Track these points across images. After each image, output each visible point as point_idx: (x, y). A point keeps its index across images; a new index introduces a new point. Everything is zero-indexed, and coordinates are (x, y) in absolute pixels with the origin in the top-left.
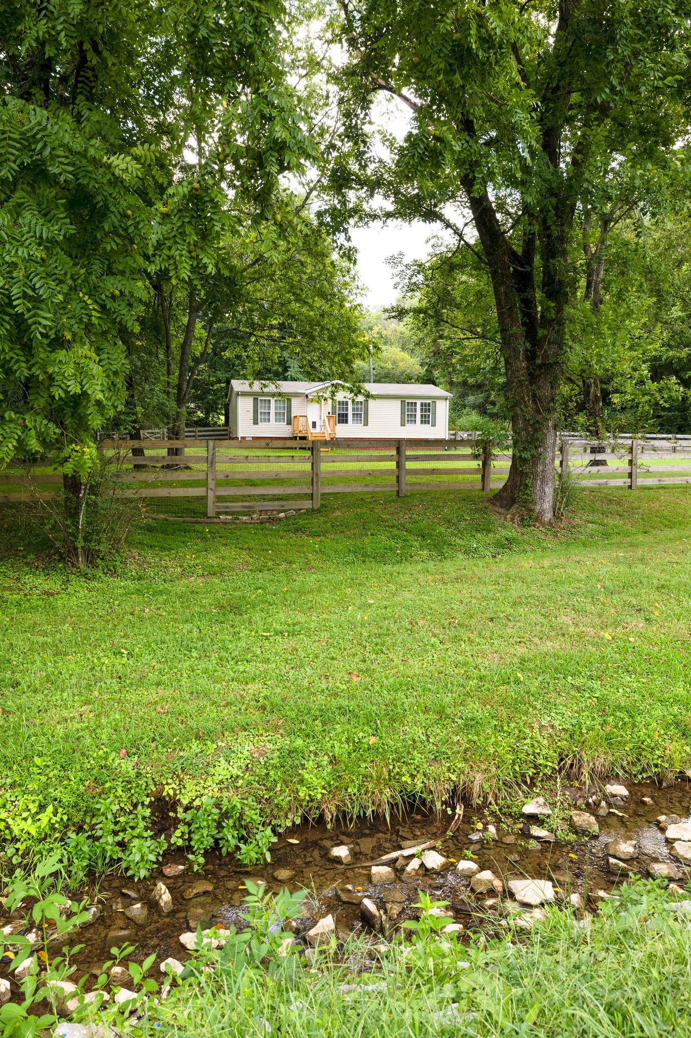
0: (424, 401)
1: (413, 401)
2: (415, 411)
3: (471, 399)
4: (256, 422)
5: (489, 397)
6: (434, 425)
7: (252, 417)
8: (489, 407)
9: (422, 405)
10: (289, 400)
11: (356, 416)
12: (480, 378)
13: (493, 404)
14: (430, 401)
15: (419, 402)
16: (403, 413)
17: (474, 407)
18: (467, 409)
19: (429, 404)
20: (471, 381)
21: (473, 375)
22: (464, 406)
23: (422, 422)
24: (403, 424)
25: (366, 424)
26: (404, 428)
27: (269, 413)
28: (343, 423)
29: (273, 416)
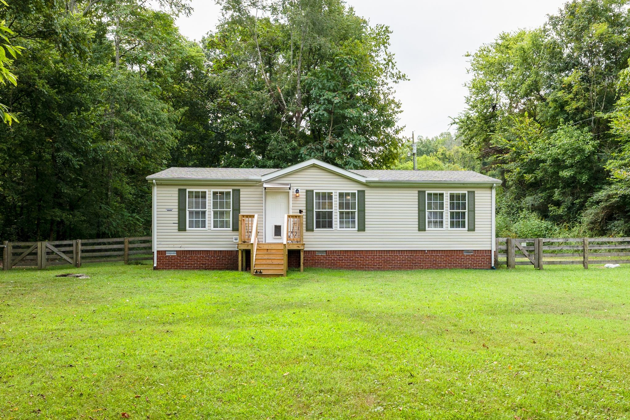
0: (456, 192)
1: (438, 191)
2: (442, 207)
3: (529, 200)
4: (182, 228)
5: (550, 197)
6: (472, 229)
7: (176, 220)
8: (552, 208)
9: (452, 197)
10: (237, 193)
11: (346, 217)
12: (539, 174)
13: (558, 204)
14: (465, 191)
15: (447, 194)
16: (421, 211)
17: (533, 209)
18: (525, 211)
19: (464, 196)
20: (528, 177)
21: (530, 171)
22: (521, 209)
23: (452, 225)
24: (422, 228)
25: (362, 228)
26: (422, 233)
27: (204, 213)
28: (324, 227)
29: (210, 218)
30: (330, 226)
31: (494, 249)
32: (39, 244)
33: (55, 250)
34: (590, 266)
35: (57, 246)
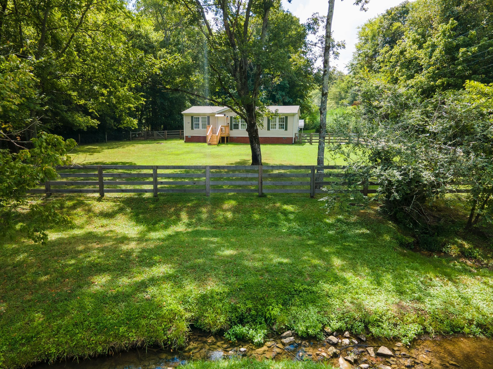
1: (274, 117)
7: (191, 126)
9: (279, 118)
10: (208, 117)
11: (243, 126)
14: (284, 116)
16: (268, 123)
23: (279, 128)
24: (268, 129)
26: (269, 131)
27: (199, 124)
28: (236, 129)
29: (201, 126)
30: (238, 128)
31: (294, 137)
32: (154, 132)
33: (159, 134)
34: (313, 144)
35: (160, 133)
